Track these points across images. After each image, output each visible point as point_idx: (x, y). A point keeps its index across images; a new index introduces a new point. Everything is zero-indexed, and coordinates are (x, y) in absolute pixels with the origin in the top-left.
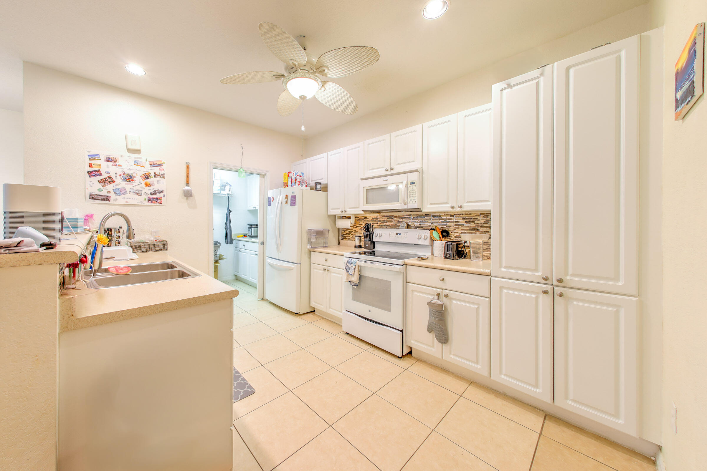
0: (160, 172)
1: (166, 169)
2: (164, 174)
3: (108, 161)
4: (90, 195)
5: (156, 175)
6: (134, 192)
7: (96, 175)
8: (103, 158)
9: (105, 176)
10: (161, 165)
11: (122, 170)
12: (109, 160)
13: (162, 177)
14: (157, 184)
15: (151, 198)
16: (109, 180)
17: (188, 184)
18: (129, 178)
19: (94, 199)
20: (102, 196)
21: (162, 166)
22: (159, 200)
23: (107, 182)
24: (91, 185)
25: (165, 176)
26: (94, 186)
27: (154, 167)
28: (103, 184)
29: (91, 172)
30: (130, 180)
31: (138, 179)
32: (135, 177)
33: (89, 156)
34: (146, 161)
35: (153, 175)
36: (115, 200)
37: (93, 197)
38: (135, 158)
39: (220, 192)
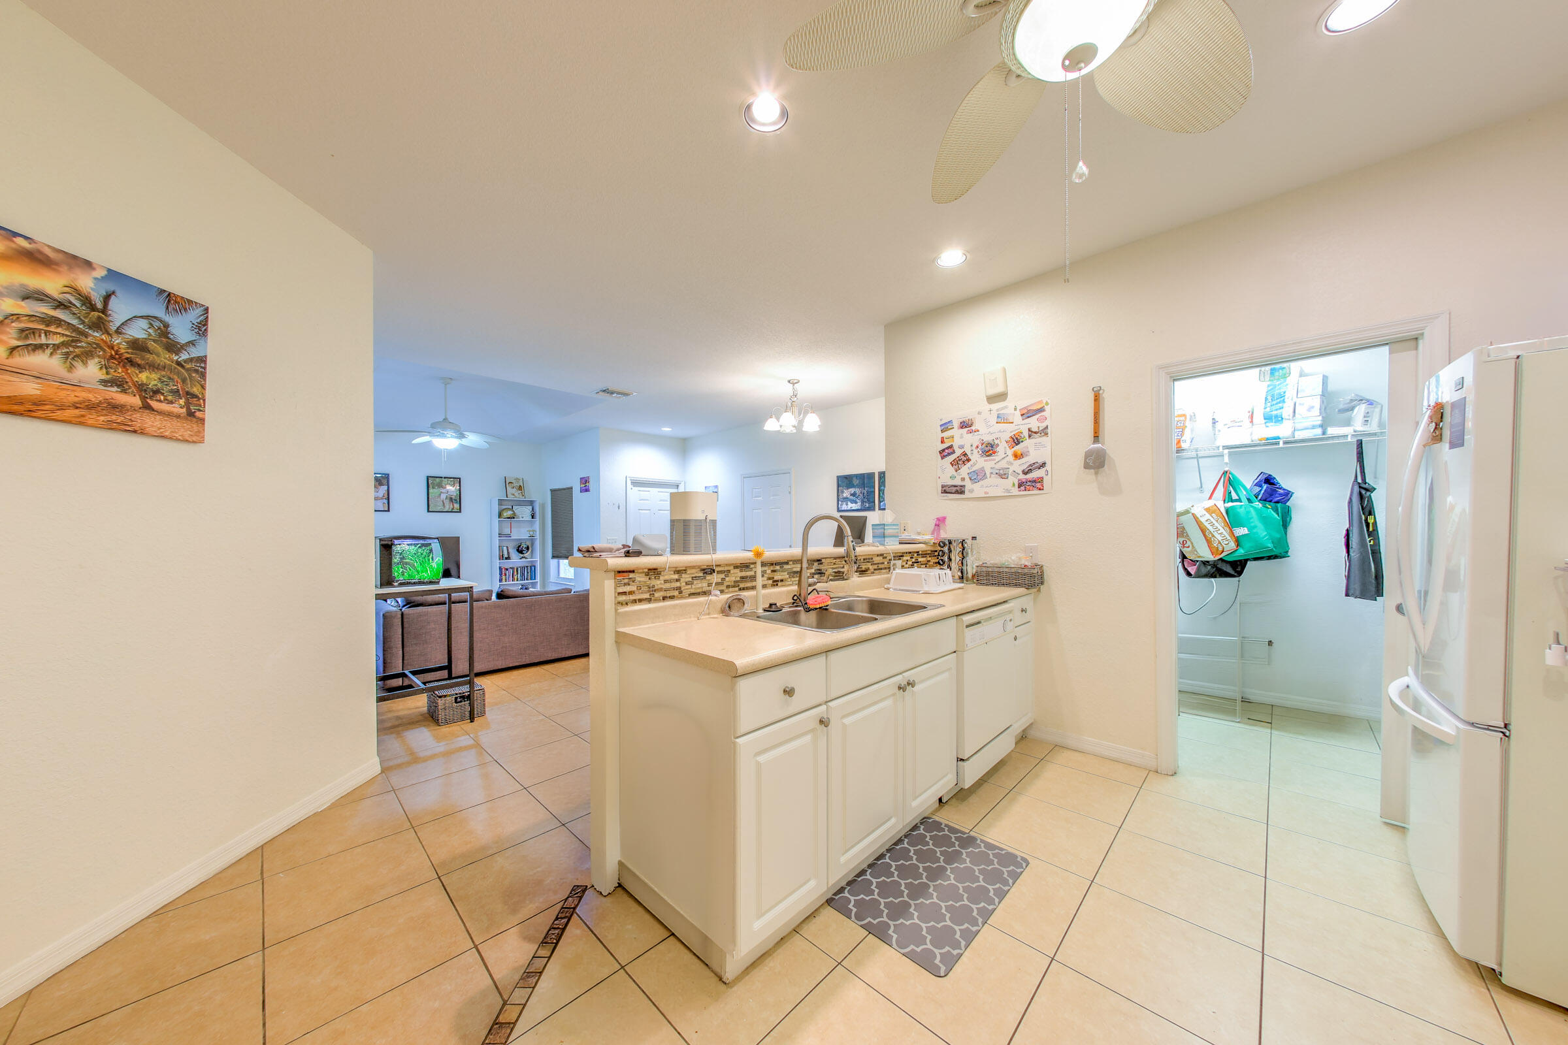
0: (1040, 425)
1: (1051, 417)
2: (1047, 427)
3: (962, 428)
4: (943, 486)
5: (1031, 433)
6: (997, 474)
7: (949, 454)
8: (956, 424)
9: (958, 452)
10: (1041, 410)
11: (979, 437)
12: (965, 425)
13: (1043, 434)
14: (1035, 451)
15: (1024, 481)
16: (964, 458)
17: (1096, 437)
18: (989, 450)
19: (946, 493)
20: (955, 486)
21: (1044, 411)
22: (1037, 484)
23: (960, 462)
24: (943, 471)
25: (1049, 431)
26: (946, 473)
27: (1029, 417)
28: (956, 467)
29: (943, 450)
30: (991, 452)
31: (1003, 449)
32: (998, 445)
33: (941, 426)
34: (1015, 409)
35: (1026, 434)
36: (971, 491)
37: (945, 490)
38: (998, 410)
39: (1324, 433)
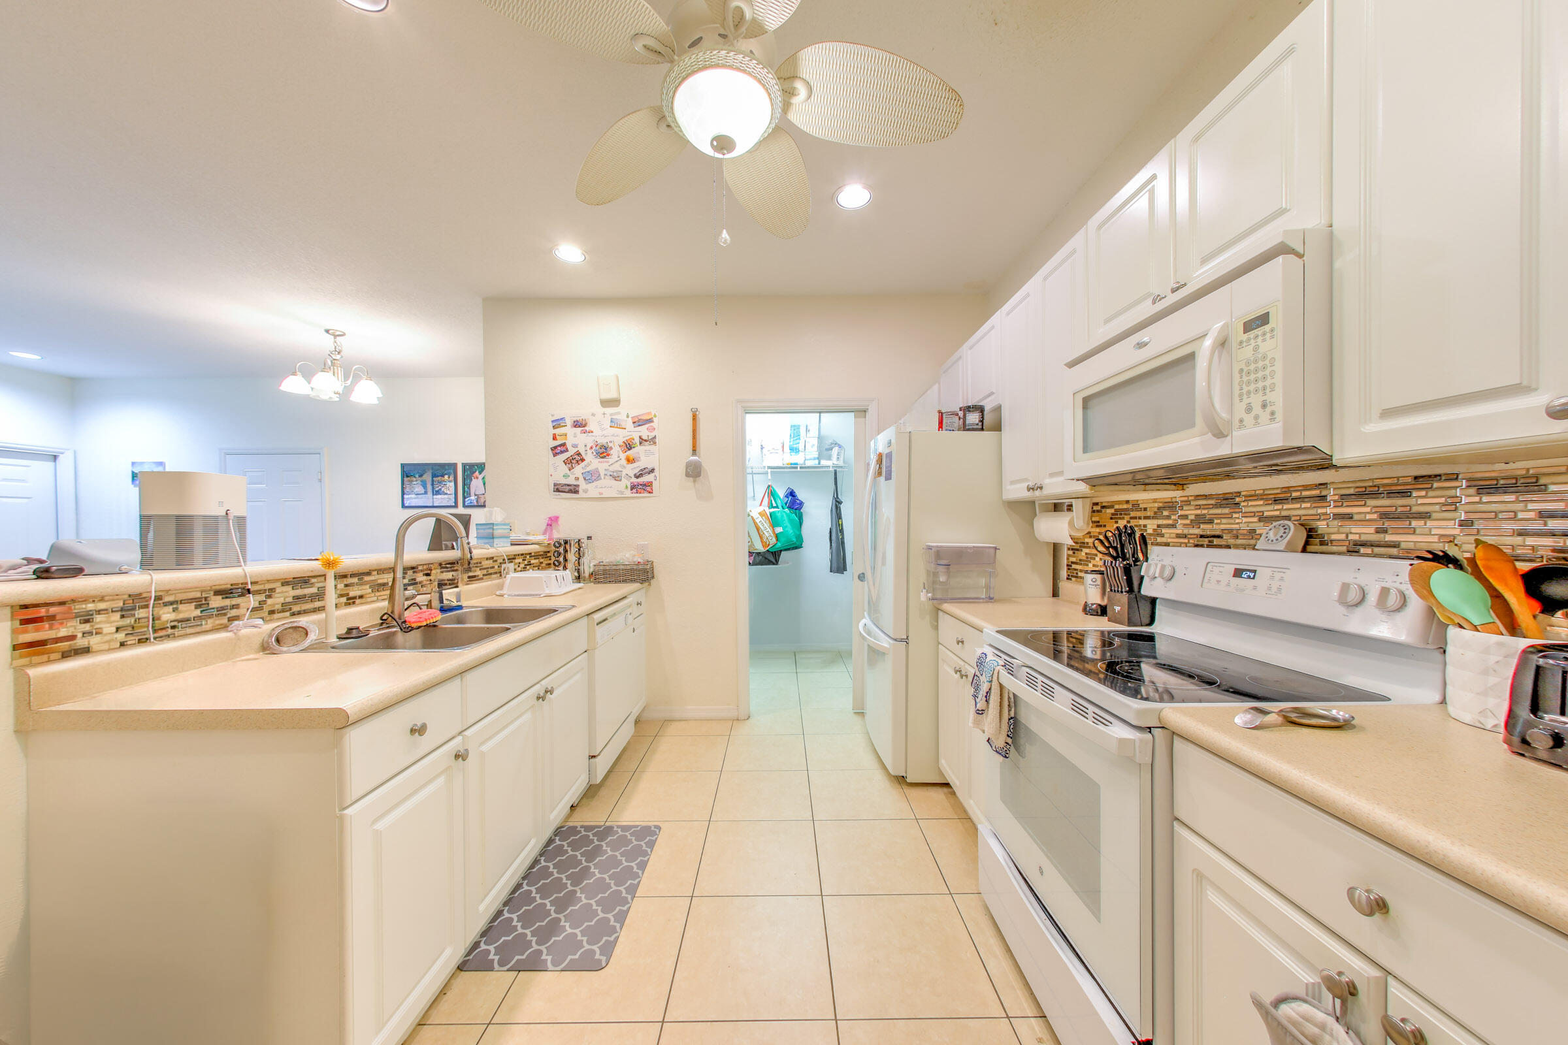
0: (649, 434)
1: (660, 428)
2: (655, 437)
3: (575, 426)
4: (555, 485)
5: (642, 441)
6: (610, 475)
7: (562, 452)
8: (569, 422)
9: (572, 451)
10: (650, 421)
11: (593, 438)
12: (577, 424)
13: (651, 443)
14: (646, 457)
15: (635, 484)
16: (578, 458)
17: (694, 452)
18: (603, 452)
19: (559, 491)
20: (569, 485)
21: (653, 422)
22: (647, 487)
23: (574, 461)
24: (556, 468)
25: (657, 440)
26: (559, 471)
27: (639, 426)
28: (570, 466)
29: (555, 447)
30: (605, 454)
31: (616, 452)
32: (611, 448)
33: (553, 421)
34: (628, 417)
35: (637, 440)
36: (586, 491)
37: (558, 489)
38: (611, 415)
39: (819, 463)
